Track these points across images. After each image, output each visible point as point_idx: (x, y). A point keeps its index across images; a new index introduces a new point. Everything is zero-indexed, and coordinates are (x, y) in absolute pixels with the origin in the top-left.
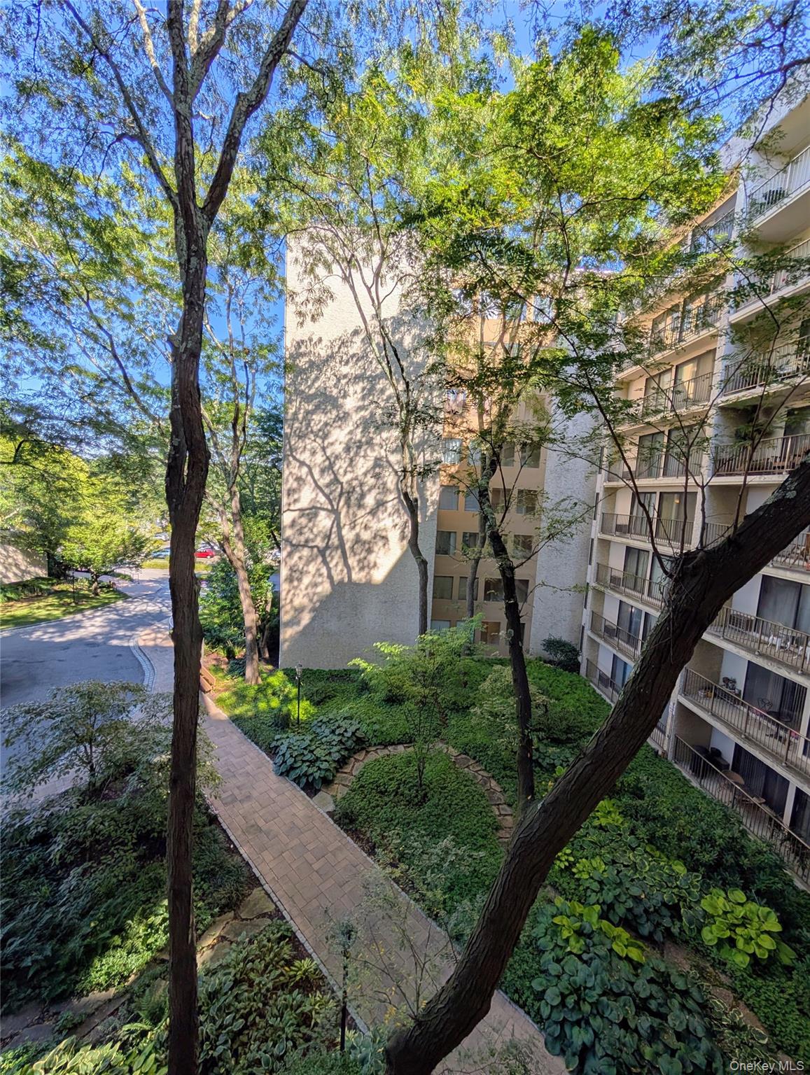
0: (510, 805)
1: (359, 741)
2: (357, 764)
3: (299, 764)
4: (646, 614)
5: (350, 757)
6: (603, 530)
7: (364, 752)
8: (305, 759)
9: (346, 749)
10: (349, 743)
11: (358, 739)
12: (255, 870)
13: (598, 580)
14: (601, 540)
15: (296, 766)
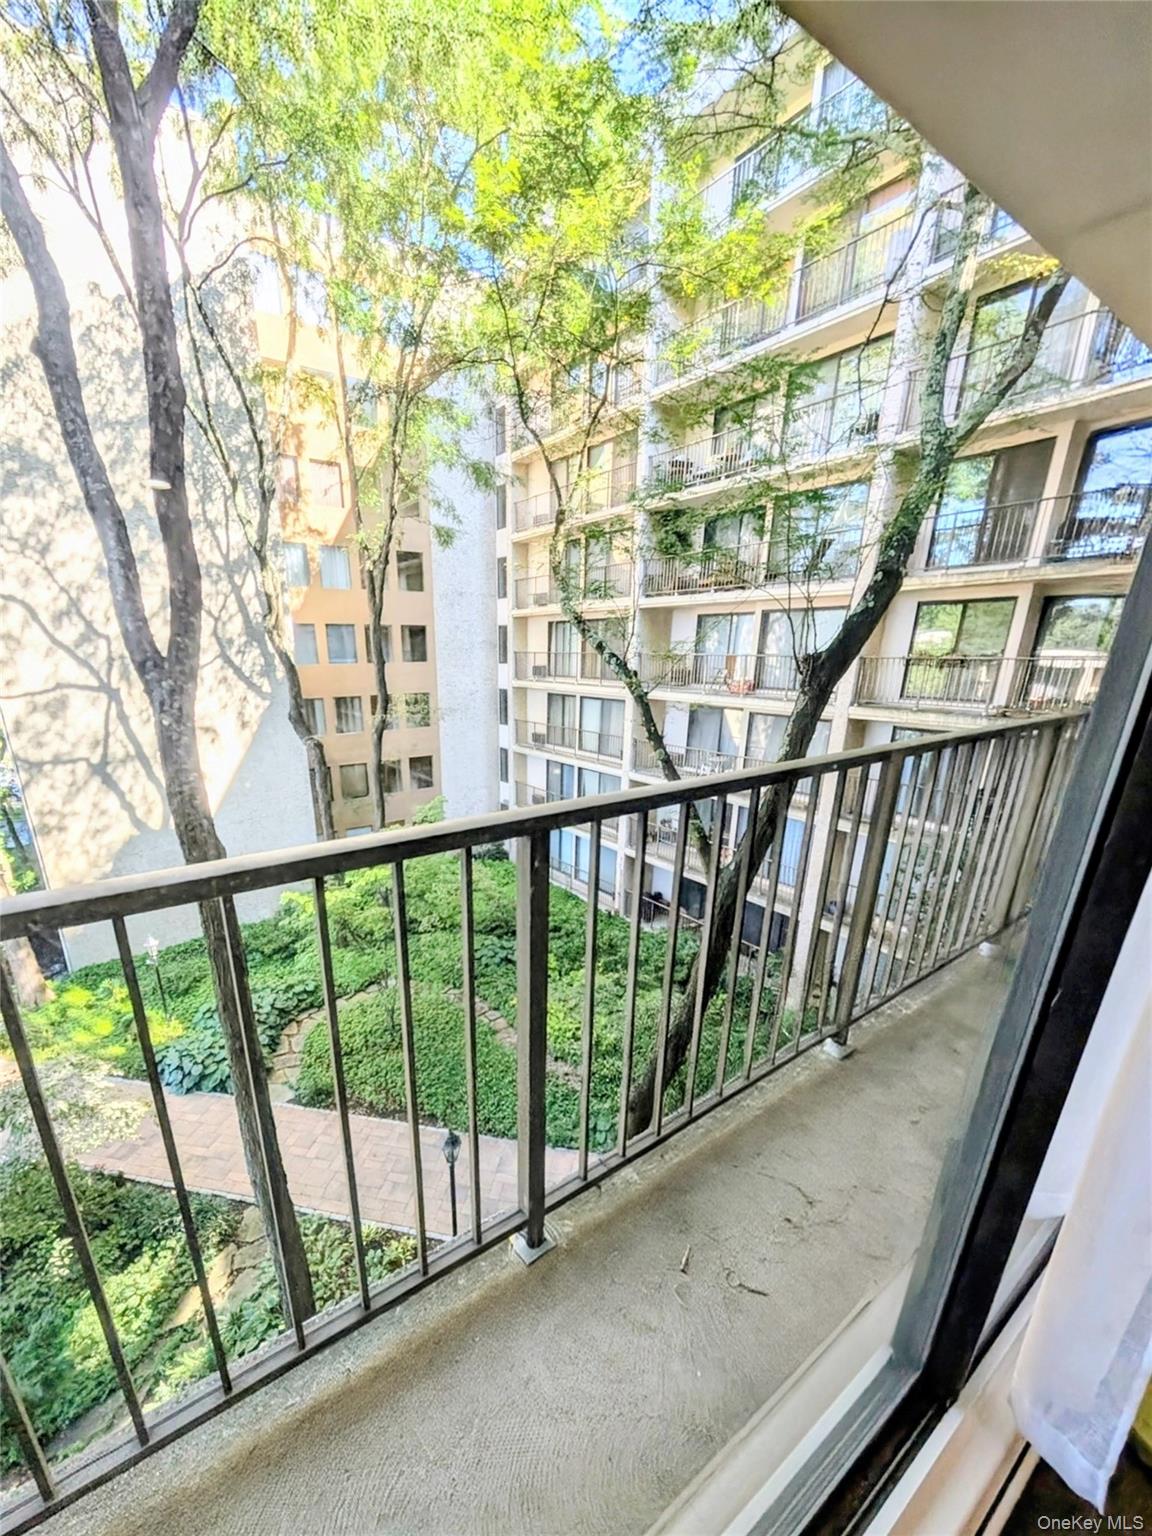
0: (496, 1009)
1: (283, 1012)
2: (293, 1040)
3: (213, 1068)
4: (580, 769)
5: (279, 1036)
6: (518, 675)
7: (294, 1024)
8: (218, 1059)
9: (271, 1028)
10: (272, 1019)
11: (282, 1011)
12: (229, 1196)
13: (517, 741)
14: (517, 689)
15: (207, 1072)
